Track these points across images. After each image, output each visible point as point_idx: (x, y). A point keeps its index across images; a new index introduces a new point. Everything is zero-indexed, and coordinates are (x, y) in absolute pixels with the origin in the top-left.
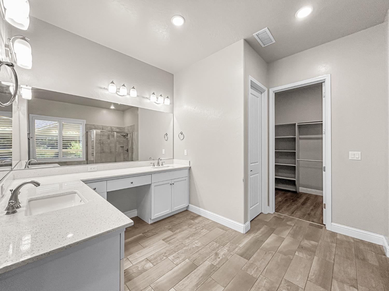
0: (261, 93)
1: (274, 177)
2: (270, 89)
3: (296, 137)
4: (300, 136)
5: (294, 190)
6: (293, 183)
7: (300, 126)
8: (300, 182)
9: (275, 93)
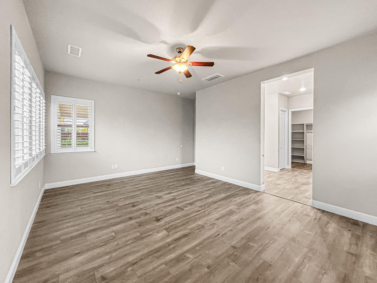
0: (285, 112)
1: (291, 155)
2: (289, 110)
3: (304, 131)
4: (308, 131)
5: (304, 162)
6: (302, 158)
7: (307, 126)
8: (307, 158)
9: (292, 112)
